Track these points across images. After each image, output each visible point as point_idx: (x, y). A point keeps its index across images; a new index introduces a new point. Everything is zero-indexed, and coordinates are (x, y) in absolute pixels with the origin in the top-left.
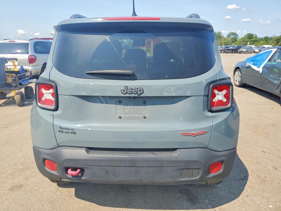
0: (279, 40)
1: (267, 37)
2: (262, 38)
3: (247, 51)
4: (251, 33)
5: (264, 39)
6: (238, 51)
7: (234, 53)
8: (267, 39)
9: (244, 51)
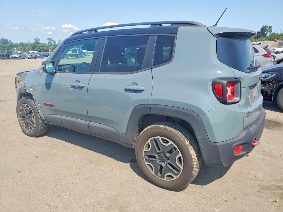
0: (34, 46)
1: (22, 43)
2: (17, 44)
3: (20, 57)
4: (5, 38)
5: (20, 45)
6: (10, 56)
7: (6, 59)
8: (23, 44)
9: (17, 56)
